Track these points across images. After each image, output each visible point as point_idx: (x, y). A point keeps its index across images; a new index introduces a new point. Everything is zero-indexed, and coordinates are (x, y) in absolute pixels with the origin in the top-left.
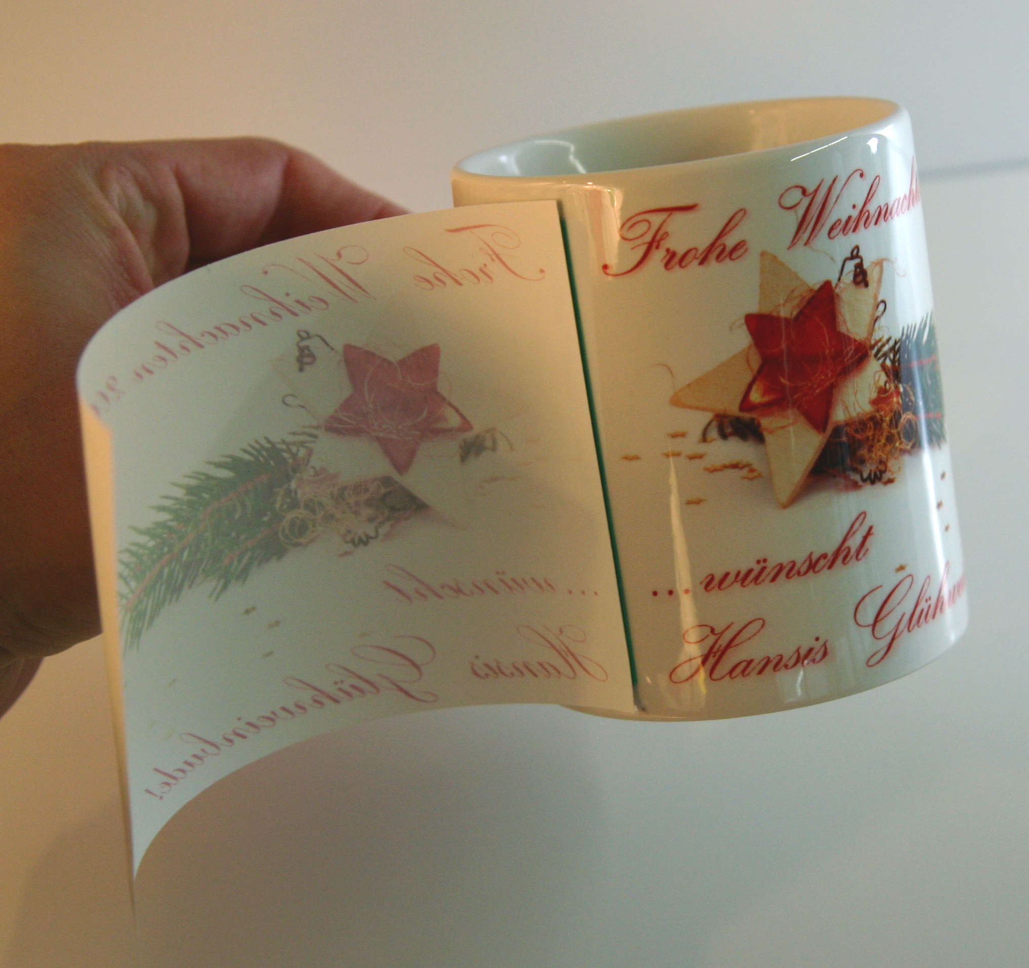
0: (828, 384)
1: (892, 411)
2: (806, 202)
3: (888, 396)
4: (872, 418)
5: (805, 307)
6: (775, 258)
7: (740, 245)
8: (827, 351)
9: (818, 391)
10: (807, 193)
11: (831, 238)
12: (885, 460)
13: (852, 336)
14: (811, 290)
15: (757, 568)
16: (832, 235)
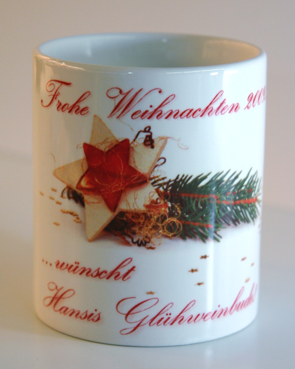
0: (119, 189)
1: (160, 214)
2: (121, 97)
3: (157, 206)
4: (144, 214)
5: (112, 148)
6: (100, 120)
7: (85, 109)
8: (121, 173)
9: (113, 191)
10: (123, 93)
11: (132, 118)
12: (150, 237)
13: (138, 170)
14: (117, 141)
15: (75, 266)
16: (134, 117)
